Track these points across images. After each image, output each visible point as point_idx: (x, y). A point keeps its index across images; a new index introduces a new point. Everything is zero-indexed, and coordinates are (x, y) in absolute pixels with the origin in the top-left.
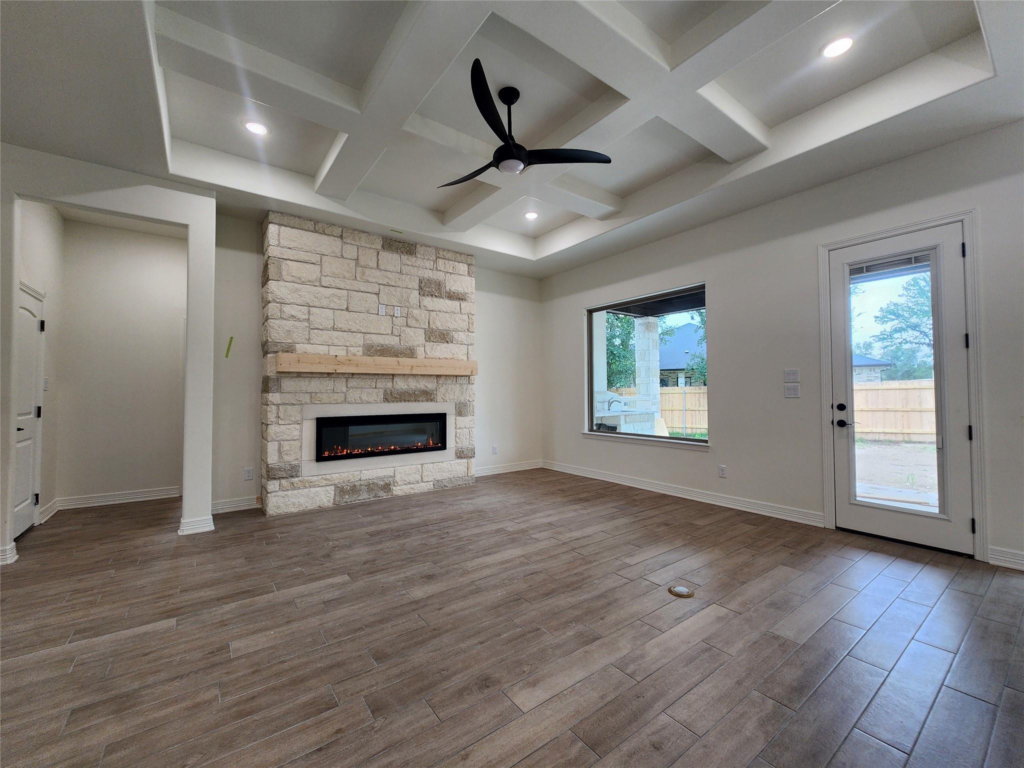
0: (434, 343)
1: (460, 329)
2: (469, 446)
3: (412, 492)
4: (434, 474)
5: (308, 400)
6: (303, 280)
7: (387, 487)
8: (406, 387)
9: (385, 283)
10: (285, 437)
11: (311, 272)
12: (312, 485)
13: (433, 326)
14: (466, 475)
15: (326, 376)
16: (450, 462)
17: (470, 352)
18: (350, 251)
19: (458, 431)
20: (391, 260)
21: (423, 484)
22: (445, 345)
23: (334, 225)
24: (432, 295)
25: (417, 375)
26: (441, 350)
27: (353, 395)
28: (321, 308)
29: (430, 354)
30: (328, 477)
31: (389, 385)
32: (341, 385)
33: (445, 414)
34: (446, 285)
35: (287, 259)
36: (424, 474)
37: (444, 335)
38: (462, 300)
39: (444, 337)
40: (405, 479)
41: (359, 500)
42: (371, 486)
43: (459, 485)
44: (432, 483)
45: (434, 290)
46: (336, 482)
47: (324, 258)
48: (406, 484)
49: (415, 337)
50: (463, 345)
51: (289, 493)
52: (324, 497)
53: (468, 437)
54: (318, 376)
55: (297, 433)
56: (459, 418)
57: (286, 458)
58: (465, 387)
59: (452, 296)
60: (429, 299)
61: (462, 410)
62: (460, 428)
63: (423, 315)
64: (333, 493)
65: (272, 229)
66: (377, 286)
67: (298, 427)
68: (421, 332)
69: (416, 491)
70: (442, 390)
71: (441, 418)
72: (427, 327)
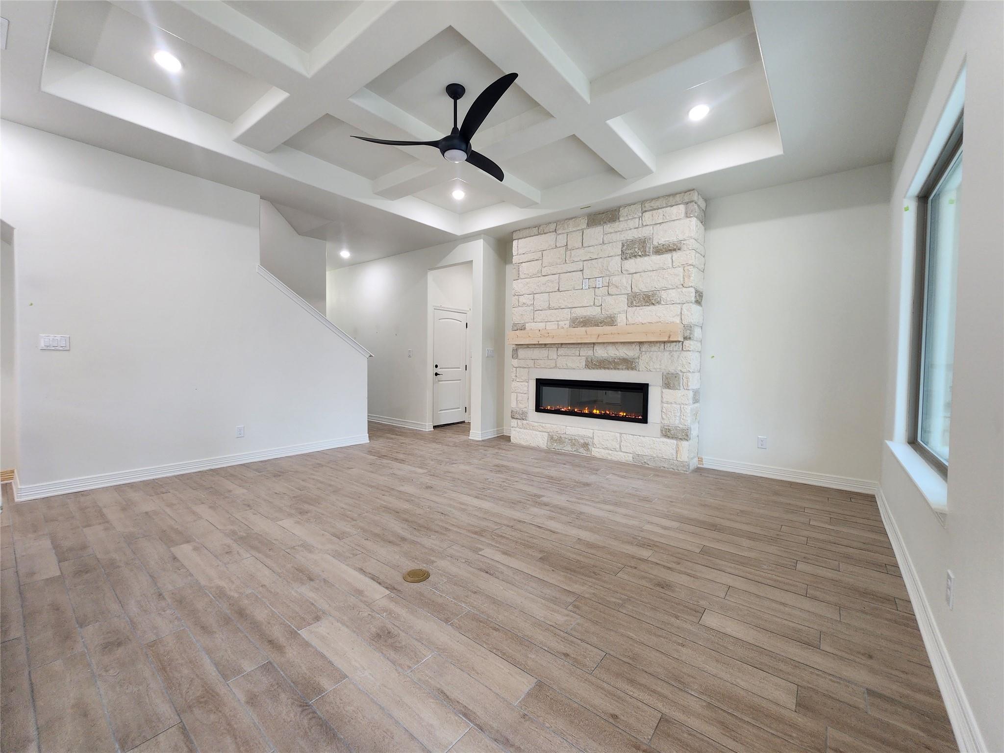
0: (637, 308)
1: (671, 287)
2: (681, 426)
3: (610, 458)
4: (633, 447)
5: (532, 365)
6: (530, 275)
7: (585, 445)
8: (606, 355)
9: (587, 258)
10: (519, 391)
11: (535, 267)
12: (533, 429)
13: (635, 290)
14: (675, 459)
15: (543, 346)
16: (654, 439)
17: (685, 311)
18: (562, 240)
19: (665, 405)
20: (595, 233)
21: (621, 453)
22: (652, 308)
23: (551, 223)
24: (635, 256)
25: (617, 343)
26: (645, 315)
27: (562, 361)
28: (542, 293)
29: (631, 321)
30: (544, 425)
31: (590, 353)
32: (553, 353)
33: (647, 385)
34: (654, 239)
35: (521, 263)
36: (622, 444)
37: (648, 297)
38: (675, 250)
39: (649, 299)
40: (603, 443)
41: (564, 450)
42: (573, 442)
43: (664, 467)
44: (631, 455)
45: (637, 250)
46: (548, 431)
47: (544, 252)
48: (603, 449)
49: (617, 305)
50: (674, 305)
51: (522, 430)
52: (540, 440)
53: (678, 414)
54: (538, 346)
55: (526, 389)
56: (666, 391)
57: (521, 406)
58: (676, 354)
59: (659, 251)
60: (632, 261)
61: (670, 381)
62: (667, 403)
63: (624, 281)
64: (546, 438)
65: (515, 243)
66: (581, 263)
67: (526, 384)
68: (624, 299)
69: (614, 458)
70: (645, 357)
71: (642, 389)
72: (630, 292)
